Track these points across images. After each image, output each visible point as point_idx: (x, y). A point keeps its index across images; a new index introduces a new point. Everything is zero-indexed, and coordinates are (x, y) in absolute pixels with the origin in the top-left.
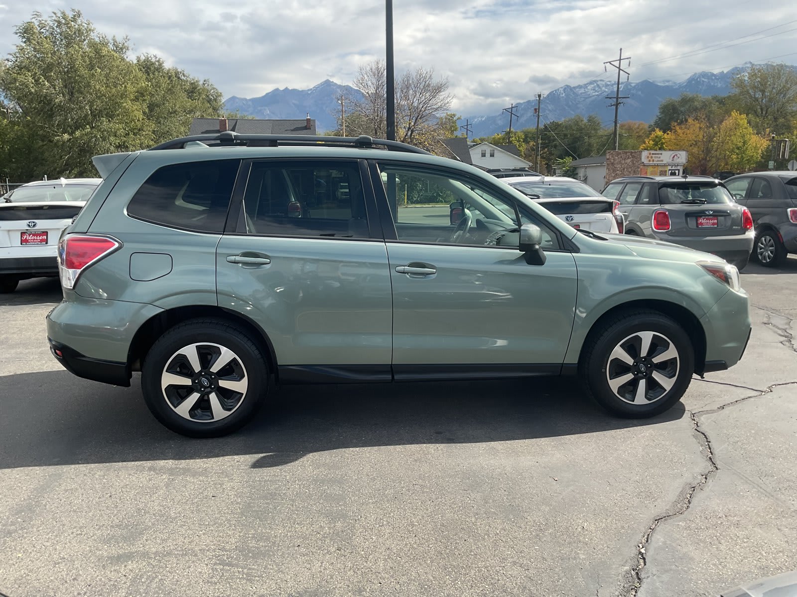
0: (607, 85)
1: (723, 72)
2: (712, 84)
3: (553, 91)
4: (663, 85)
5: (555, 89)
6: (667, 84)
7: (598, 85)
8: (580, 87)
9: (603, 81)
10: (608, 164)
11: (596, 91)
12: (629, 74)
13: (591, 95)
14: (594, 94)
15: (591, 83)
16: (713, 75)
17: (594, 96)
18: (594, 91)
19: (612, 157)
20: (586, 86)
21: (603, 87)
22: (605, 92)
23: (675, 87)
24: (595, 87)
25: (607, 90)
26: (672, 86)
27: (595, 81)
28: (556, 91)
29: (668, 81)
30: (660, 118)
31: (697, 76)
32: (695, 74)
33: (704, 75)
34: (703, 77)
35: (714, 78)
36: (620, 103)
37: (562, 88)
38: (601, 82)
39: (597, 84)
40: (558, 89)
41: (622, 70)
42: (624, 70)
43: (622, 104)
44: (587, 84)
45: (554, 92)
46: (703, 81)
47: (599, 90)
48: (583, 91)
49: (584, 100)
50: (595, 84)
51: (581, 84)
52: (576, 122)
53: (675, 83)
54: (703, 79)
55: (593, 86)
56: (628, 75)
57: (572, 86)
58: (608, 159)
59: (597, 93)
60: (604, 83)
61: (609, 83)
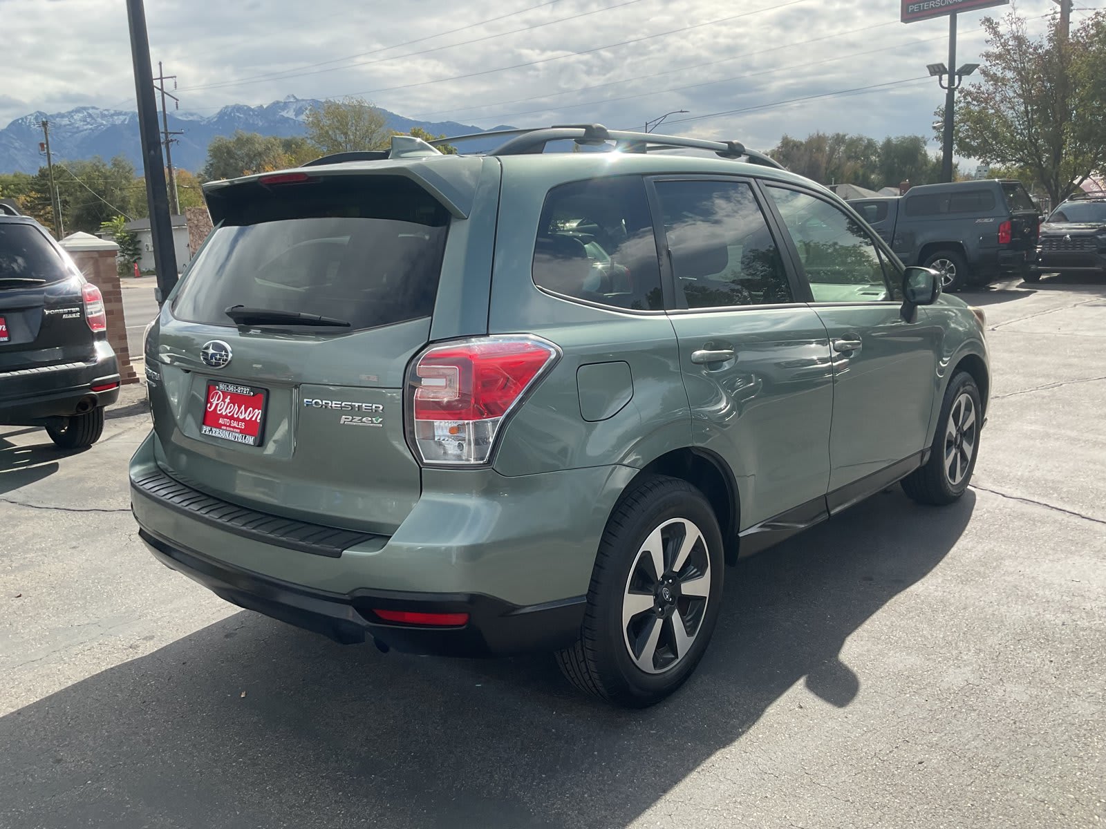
0: (103, 116)
1: (261, 106)
2: (251, 121)
3: (18, 120)
4: (185, 119)
5: (23, 116)
6: (191, 118)
7: (90, 115)
8: (62, 116)
9: (97, 109)
10: (190, 227)
11: (88, 123)
12: (177, 100)
13: (81, 129)
14: (85, 127)
15: (78, 111)
16: (249, 109)
17: (86, 130)
18: (85, 123)
19: (194, 216)
20: (70, 114)
21: (98, 117)
22: (102, 124)
23: (202, 123)
24: (85, 117)
25: (104, 123)
26: (198, 121)
27: (85, 109)
28: (22, 119)
29: (192, 114)
30: (211, 165)
31: (229, 109)
32: (227, 107)
33: (238, 108)
34: (238, 111)
35: (251, 113)
36: (172, 141)
37: (31, 115)
38: (94, 111)
39: (88, 113)
40: (26, 117)
41: (166, 93)
42: (170, 94)
43: (175, 143)
44: (72, 112)
45: (20, 121)
46: (238, 117)
47: (93, 121)
48: (68, 123)
49: (70, 136)
50: (85, 114)
51: (63, 111)
52: (95, 167)
53: (201, 117)
54: (238, 114)
55: (81, 115)
56: (175, 101)
57: (48, 114)
58: (189, 220)
59: (90, 127)
60: (98, 112)
61: (106, 113)
